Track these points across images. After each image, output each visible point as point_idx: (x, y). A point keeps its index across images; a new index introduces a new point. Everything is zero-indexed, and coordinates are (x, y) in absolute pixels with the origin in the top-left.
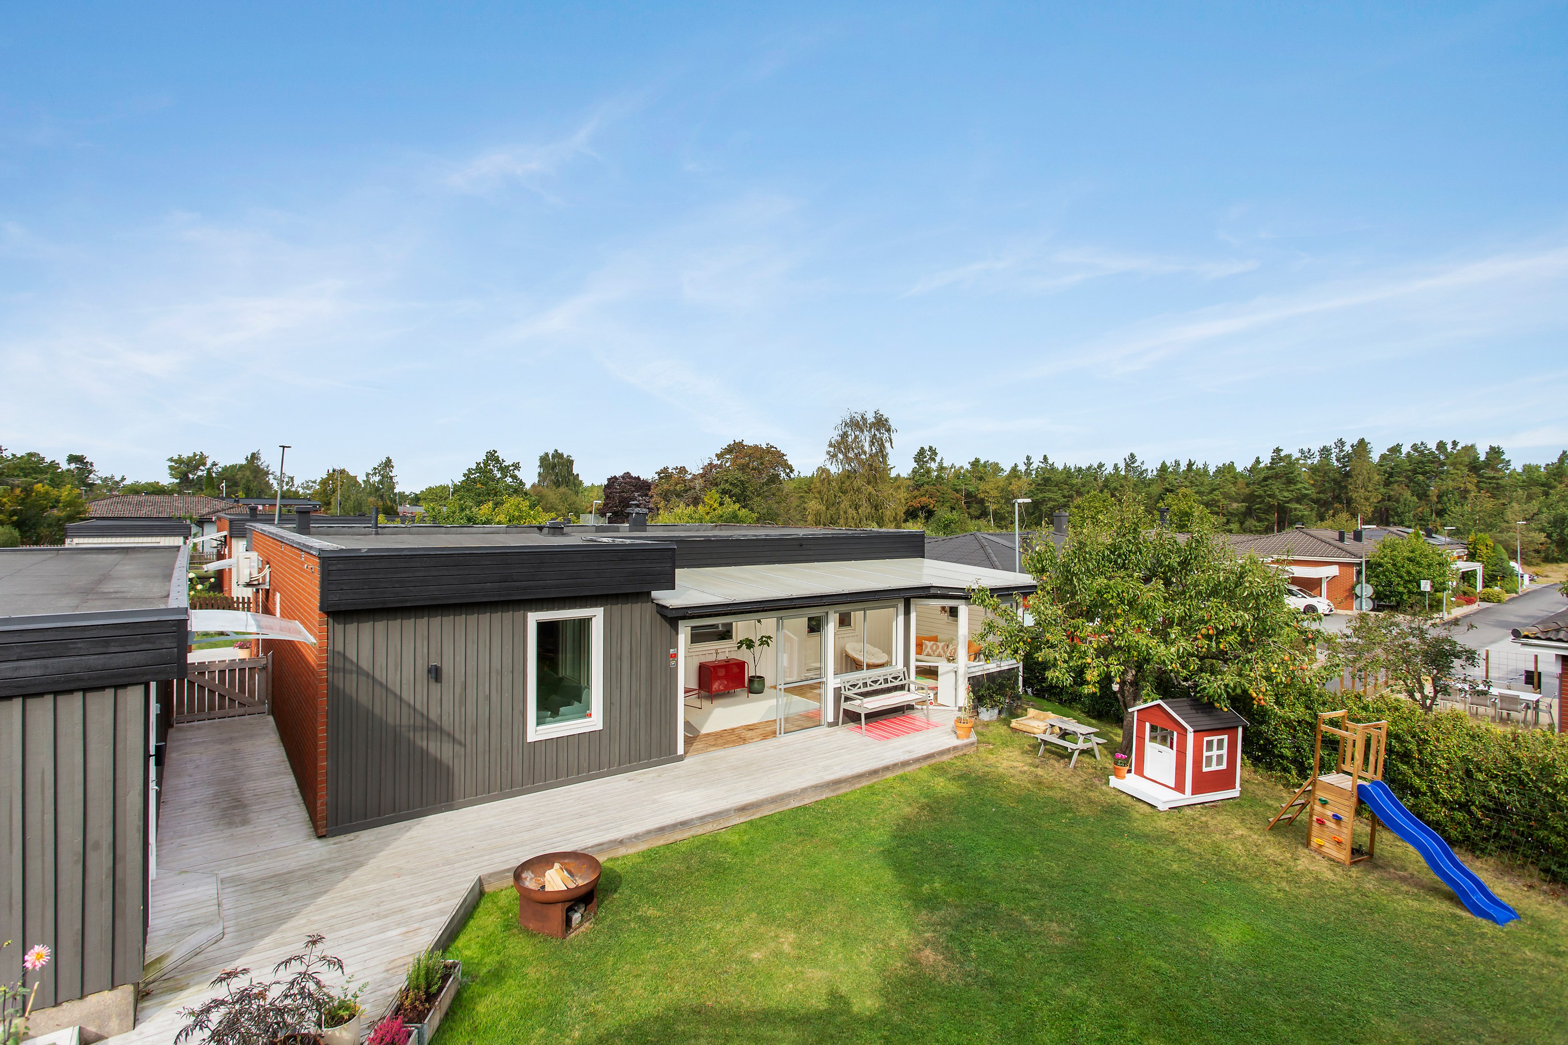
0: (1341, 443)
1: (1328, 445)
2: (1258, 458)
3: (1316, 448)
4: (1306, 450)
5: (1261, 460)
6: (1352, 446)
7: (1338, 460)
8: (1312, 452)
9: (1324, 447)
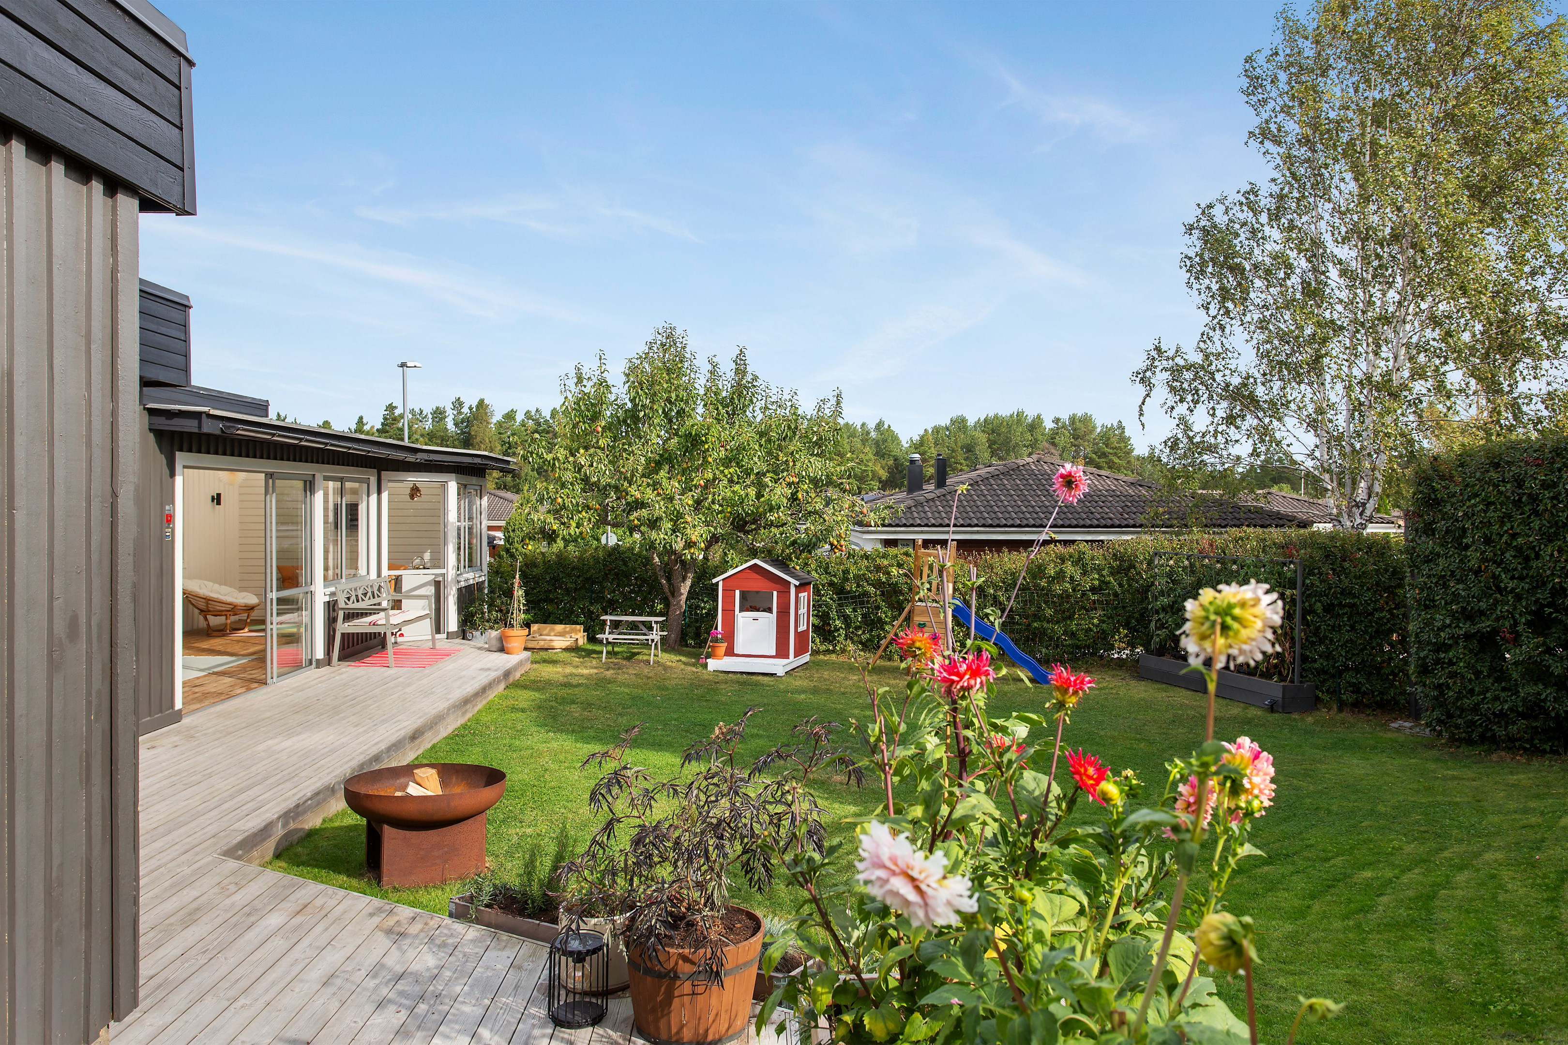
0: (458, 404)
1: (441, 406)
2: (361, 418)
3: (428, 410)
4: (417, 411)
5: (365, 421)
6: (471, 408)
7: (456, 425)
8: (425, 413)
9: (437, 408)
